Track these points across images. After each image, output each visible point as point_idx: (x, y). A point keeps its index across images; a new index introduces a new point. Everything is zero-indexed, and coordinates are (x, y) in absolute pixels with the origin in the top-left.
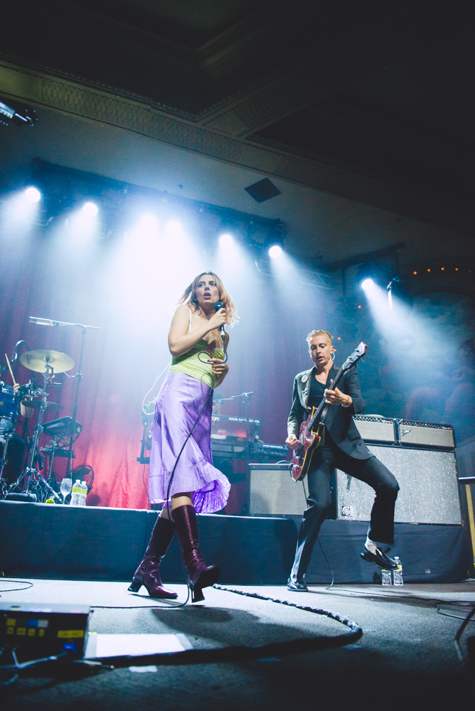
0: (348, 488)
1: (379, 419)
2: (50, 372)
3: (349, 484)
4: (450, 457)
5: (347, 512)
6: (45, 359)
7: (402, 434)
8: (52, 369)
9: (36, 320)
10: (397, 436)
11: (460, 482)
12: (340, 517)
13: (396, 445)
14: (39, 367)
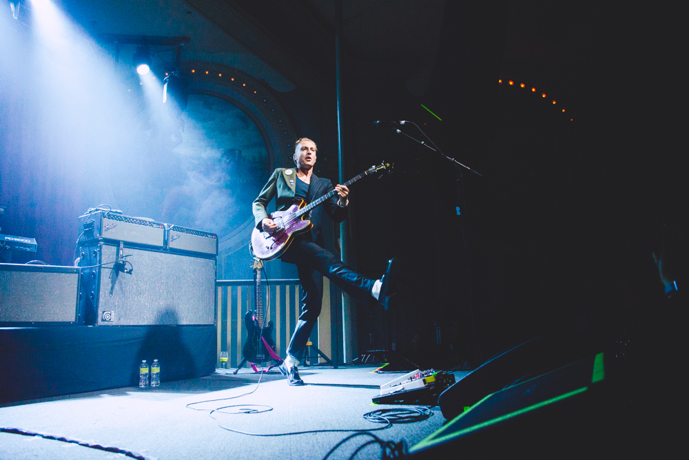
0: (111, 293)
1: (150, 223)
3: (112, 288)
4: (211, 262)
5: (108, 317)
7: (171, 239)
10: (166, 242)
11: (217, 284)
12: (100, 322)
13: (164, 250)
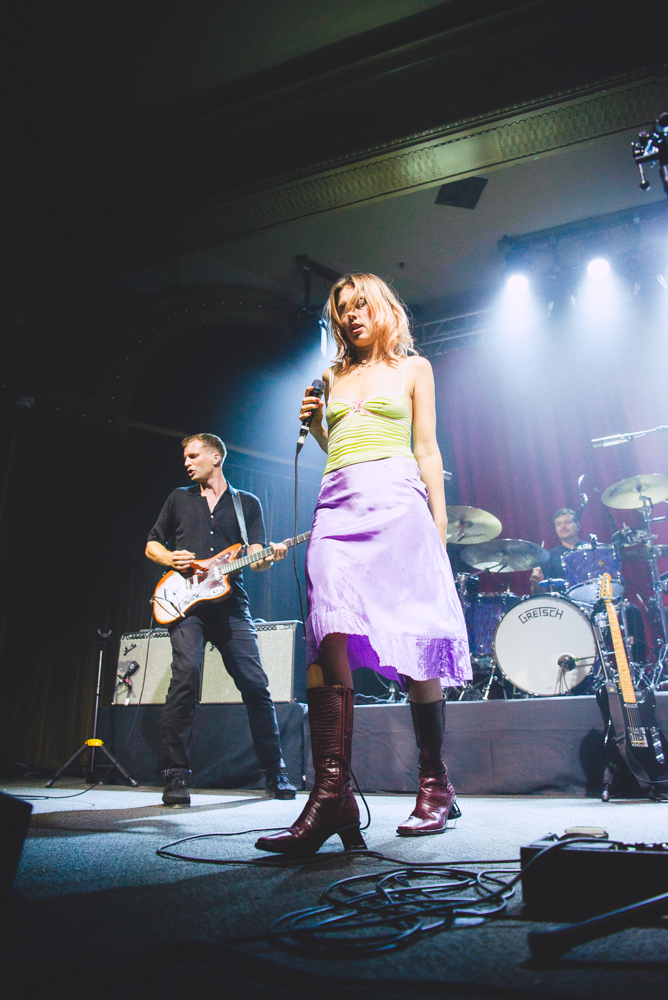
2: (648, 503)
6: (635, 490)
8: (649, 499)
9: (602, 442)
14: (630, 501)
